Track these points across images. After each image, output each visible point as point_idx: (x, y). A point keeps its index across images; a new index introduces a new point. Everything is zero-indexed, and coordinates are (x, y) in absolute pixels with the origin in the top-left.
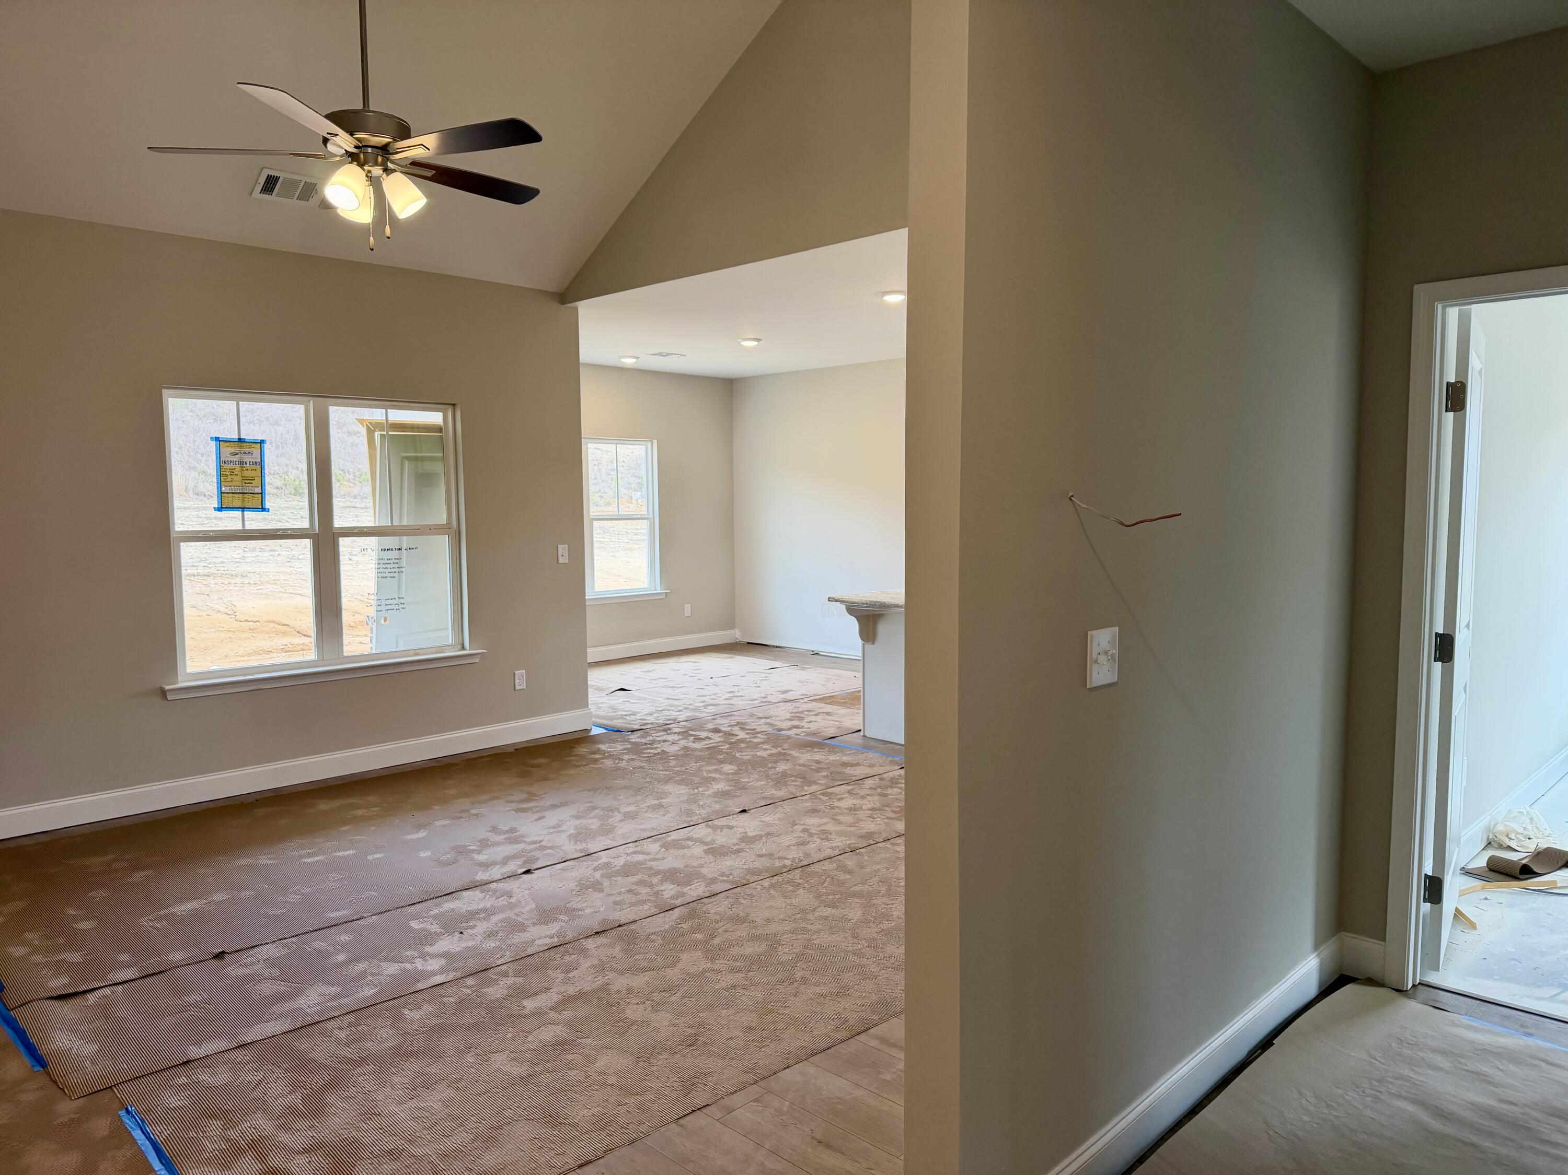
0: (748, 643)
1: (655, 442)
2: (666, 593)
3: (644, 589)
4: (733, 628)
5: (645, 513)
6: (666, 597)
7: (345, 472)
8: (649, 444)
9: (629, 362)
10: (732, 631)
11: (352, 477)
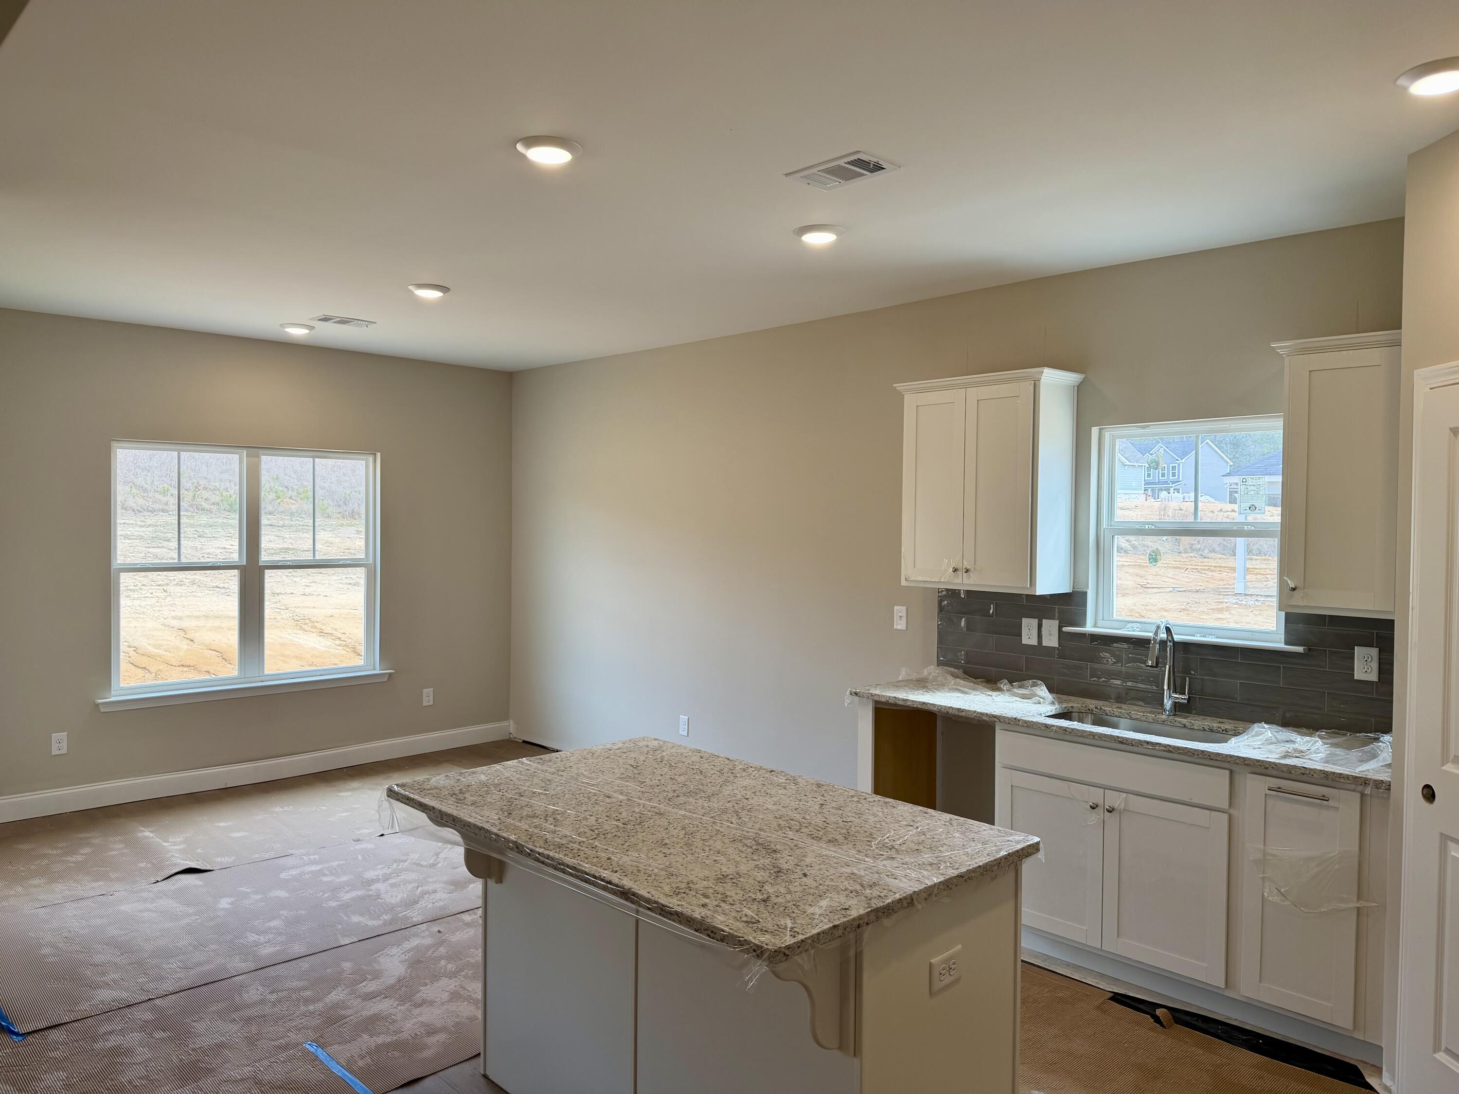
0: (524, 742)
1: (379, 455)
2: (390, 674)
3: (359, 669)
4: (506, 717)
5: (363, 556)
6: (388, 680)
7: (288, 489)
8: (371, 459)
9: (297, 333)
10: (505, 724)
11: (295, 493)
